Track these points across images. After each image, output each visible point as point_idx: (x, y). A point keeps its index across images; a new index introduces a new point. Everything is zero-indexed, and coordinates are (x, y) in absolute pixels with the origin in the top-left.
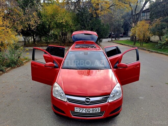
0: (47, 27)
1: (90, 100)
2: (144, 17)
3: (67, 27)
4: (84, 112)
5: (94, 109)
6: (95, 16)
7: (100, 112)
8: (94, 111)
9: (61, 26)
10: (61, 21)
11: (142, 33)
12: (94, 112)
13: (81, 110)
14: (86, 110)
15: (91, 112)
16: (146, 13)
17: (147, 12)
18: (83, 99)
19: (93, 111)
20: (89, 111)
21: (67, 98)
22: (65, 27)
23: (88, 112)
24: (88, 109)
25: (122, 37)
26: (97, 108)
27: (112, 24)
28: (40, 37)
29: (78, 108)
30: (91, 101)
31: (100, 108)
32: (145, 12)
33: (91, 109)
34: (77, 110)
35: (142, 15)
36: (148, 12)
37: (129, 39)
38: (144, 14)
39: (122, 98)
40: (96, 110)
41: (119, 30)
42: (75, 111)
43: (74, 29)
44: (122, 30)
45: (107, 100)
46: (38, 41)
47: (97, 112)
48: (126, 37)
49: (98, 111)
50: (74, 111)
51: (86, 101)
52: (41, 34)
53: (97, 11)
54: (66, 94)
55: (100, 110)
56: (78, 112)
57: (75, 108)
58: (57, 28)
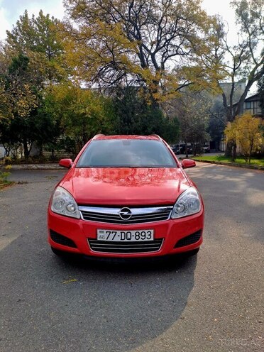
0: (55, 122)
1: (130, 212)
2: (249, 110)
3: (94, 122)
4: (117, 239)
5: (140, 231)
6: (150, 104)
7: (152, 239)
8: (141, 237)
9: (82, 120)
10: (83, 111)
11: (248, 137)
12: (140, 240)
13: (112, 235)
14: (123, 234)
15: (133, 240)
16: (252, 103)
17: (254, 101)
18: (116, 211)
19: (137, 237)
20: (129, 237)
21: (82, 212)
22: (91, 124)
23: (126, 240)
24: (126, 232)
25: (207, 152)
26: (146, 231)
27: (186, 125)
28: (39, 145)
29: (105, 231)
30: (133, 216)
31: (152, 231)
32: (250, 102)
33: (133, 232)
34: (102, 235)
35: (244, 107)
36: (256, 101)
37: (223, 154)
38: (249, 104)
39: (201, 213)
40: (143, 234)
41: (200, 138)
42: (98, 239)
43: (107, 128)
44: (208, 137)
45: (168, 215)
46: (35, 157)
47: (146, 240)
48: (216, 152)
49: (149, 237)
50: (96, 239)
51: (121, 214)
52: (40, 136)
53: (154, 94)
54: (79, 204)
55: (152, 235)
56: (105, 240)
57: (98, 231)
58: (73, 125)
